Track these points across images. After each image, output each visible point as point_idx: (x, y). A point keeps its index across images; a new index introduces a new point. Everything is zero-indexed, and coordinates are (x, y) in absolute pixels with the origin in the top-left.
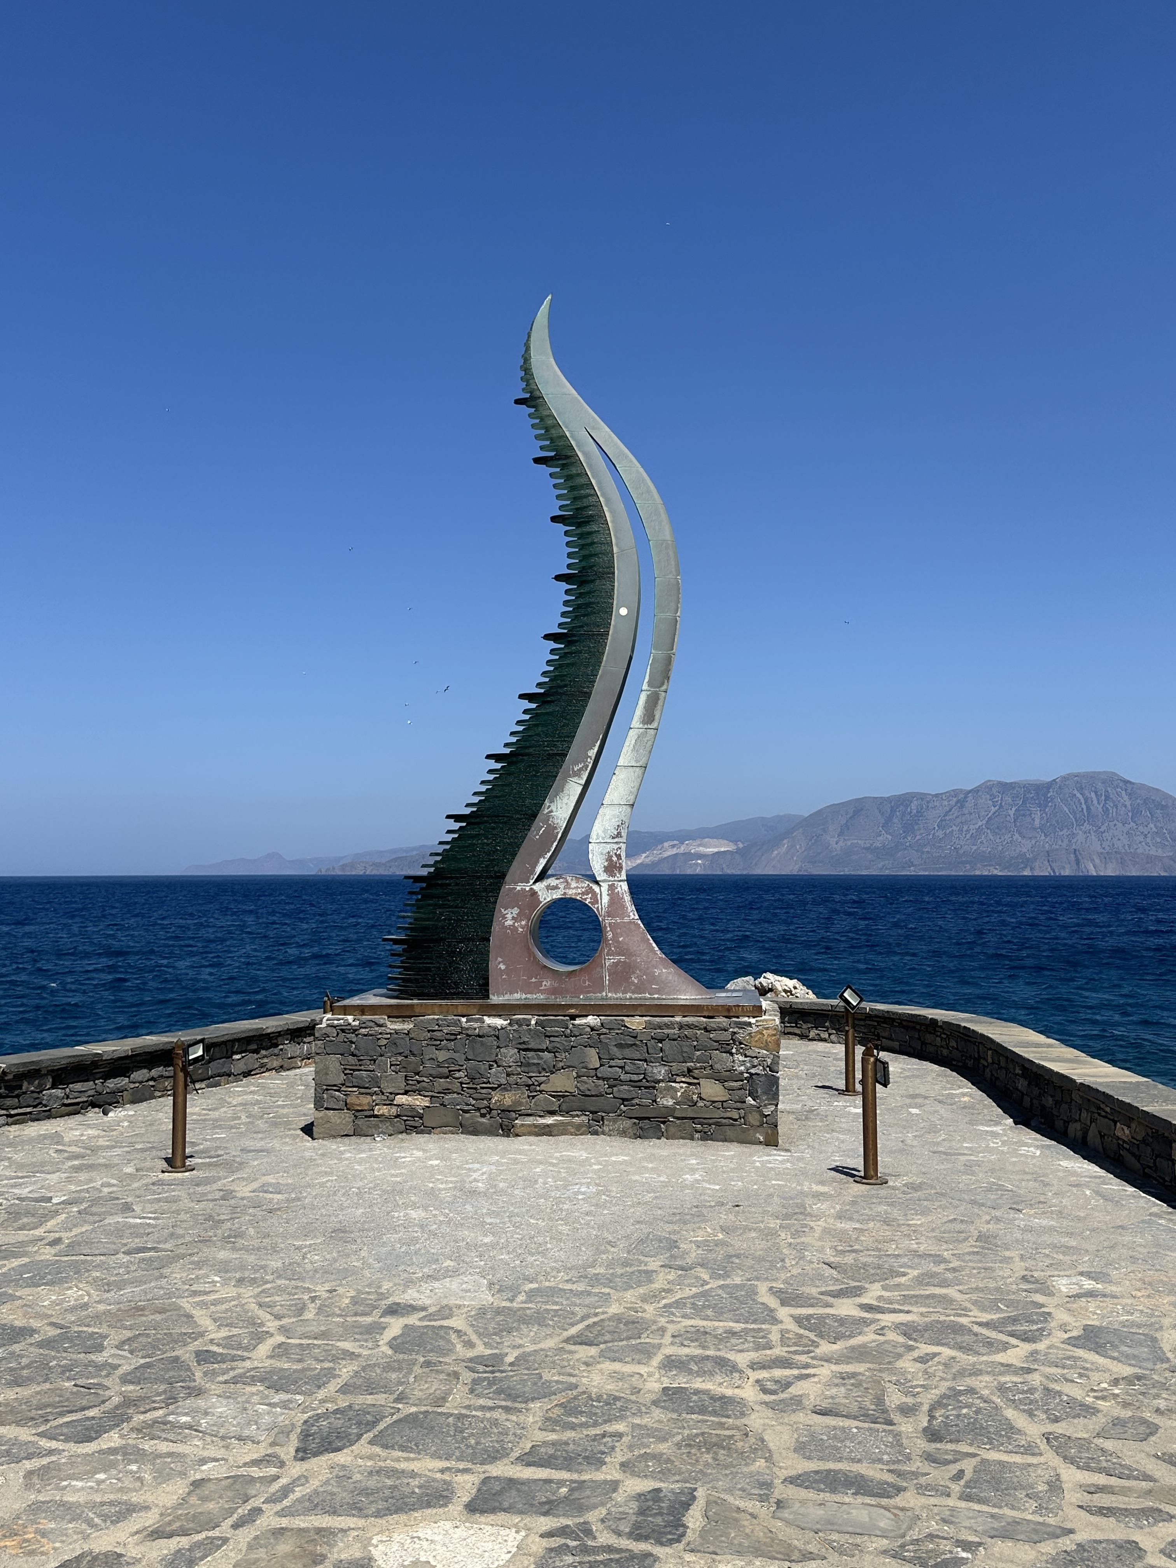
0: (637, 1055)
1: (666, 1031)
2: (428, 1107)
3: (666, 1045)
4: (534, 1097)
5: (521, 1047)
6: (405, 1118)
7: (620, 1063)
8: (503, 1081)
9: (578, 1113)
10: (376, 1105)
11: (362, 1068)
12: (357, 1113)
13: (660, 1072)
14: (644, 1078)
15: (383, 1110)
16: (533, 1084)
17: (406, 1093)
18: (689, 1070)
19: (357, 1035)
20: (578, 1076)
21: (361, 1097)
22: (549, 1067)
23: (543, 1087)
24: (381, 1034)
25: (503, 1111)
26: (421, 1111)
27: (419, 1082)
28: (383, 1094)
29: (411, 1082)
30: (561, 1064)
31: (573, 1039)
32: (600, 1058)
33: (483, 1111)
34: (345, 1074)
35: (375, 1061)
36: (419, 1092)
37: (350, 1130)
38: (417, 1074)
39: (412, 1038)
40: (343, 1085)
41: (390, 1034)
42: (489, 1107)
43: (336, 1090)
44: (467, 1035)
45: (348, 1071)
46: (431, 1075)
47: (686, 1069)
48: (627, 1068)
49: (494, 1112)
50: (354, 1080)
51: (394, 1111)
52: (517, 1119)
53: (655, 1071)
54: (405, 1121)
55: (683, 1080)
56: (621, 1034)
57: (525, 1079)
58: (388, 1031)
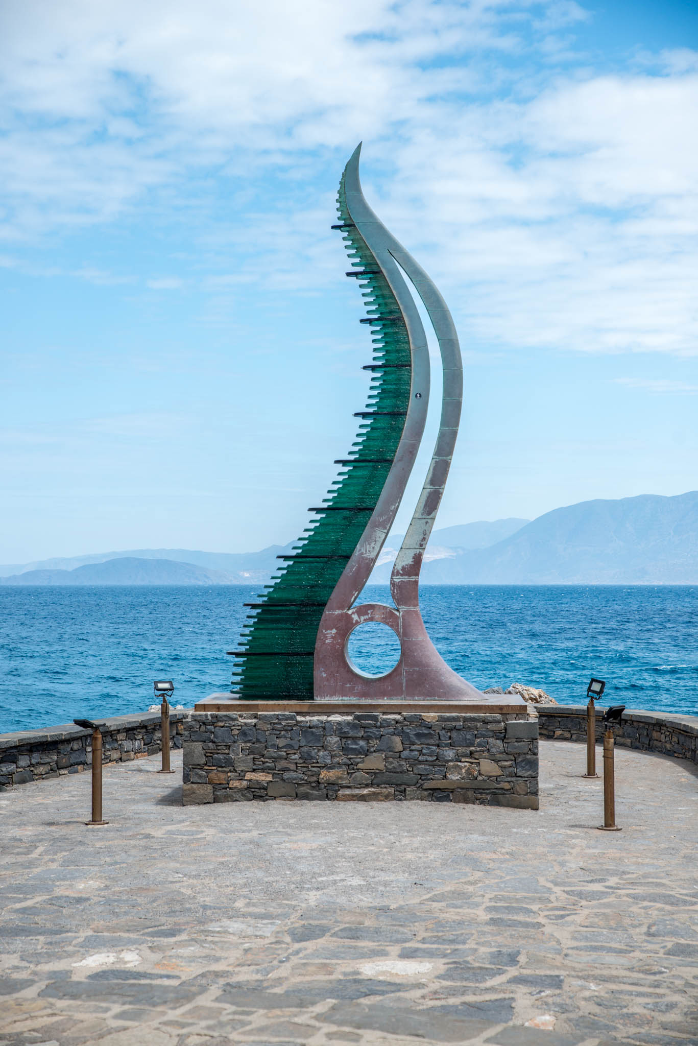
0: (432, 741)
1: (454, 724)
2: (271, 781)
3: (454, 734)
4: (352, 774)
5: (342, 735)
6: (253, 790)
7: (418, 747)
8: (329, 761)
9: (386, 786)
10: (231, 780)
11: (220, 752)
12: (216, 786)
13: (450, 754)
14: (437, 759)
15: (235, 784)
16: (352, 764)
17: (254, 770)
18: (471, 753)
19: (215, 727)
20: (386, 758)
21: (219, 774)
22: (364, 751)
23: (360, 766)
24: (234, 726)
25: (329, 784)
26: (266, 785)
27: (264, 763)
28: (236, 771)
29: (257, 763)
30: (372, 749)
31: (382, 729)
32: (402, 743)
33: (314, 785)
34: (207, 757)
35: (229, 746)
36: (263, 770)
37: (211, 797)
38: (263, 756)
39: (259, 729)
40: (206, 764)
41: (241, 726)
42: (318, 781)
43: (200, 769)
44: (301, 726)
45: (209, 755)
46: (273, 758)
47: (468, 752)
48: (424, 751)
49: (322, 786)
50: (214, 761)
51: (245, 783)
52: (339, 790)
53: (446, 753)
54: (253, 792)
55: (467, 760)
56: (420, 725)
57: (345, 760)
58: (239, 723)
